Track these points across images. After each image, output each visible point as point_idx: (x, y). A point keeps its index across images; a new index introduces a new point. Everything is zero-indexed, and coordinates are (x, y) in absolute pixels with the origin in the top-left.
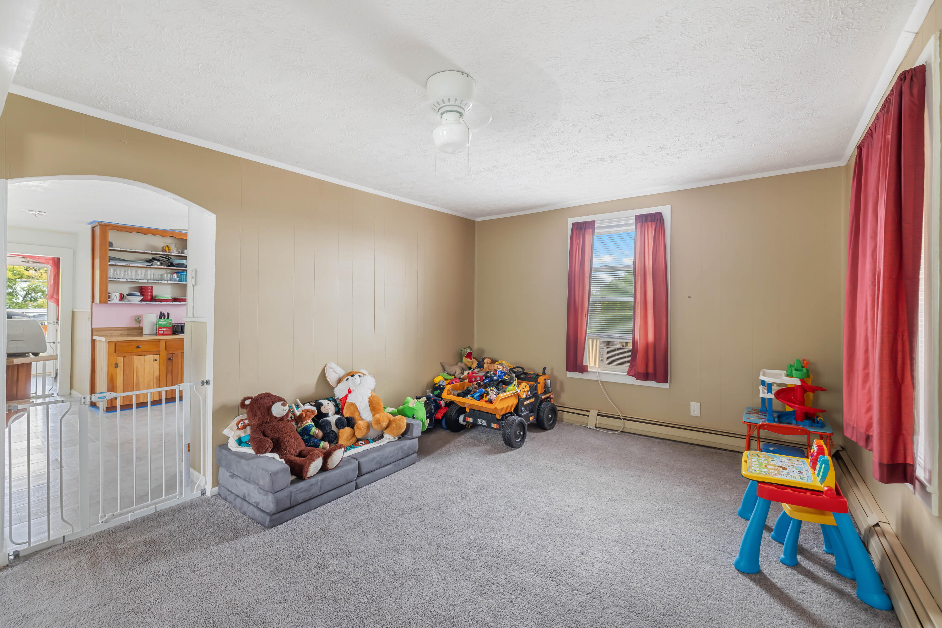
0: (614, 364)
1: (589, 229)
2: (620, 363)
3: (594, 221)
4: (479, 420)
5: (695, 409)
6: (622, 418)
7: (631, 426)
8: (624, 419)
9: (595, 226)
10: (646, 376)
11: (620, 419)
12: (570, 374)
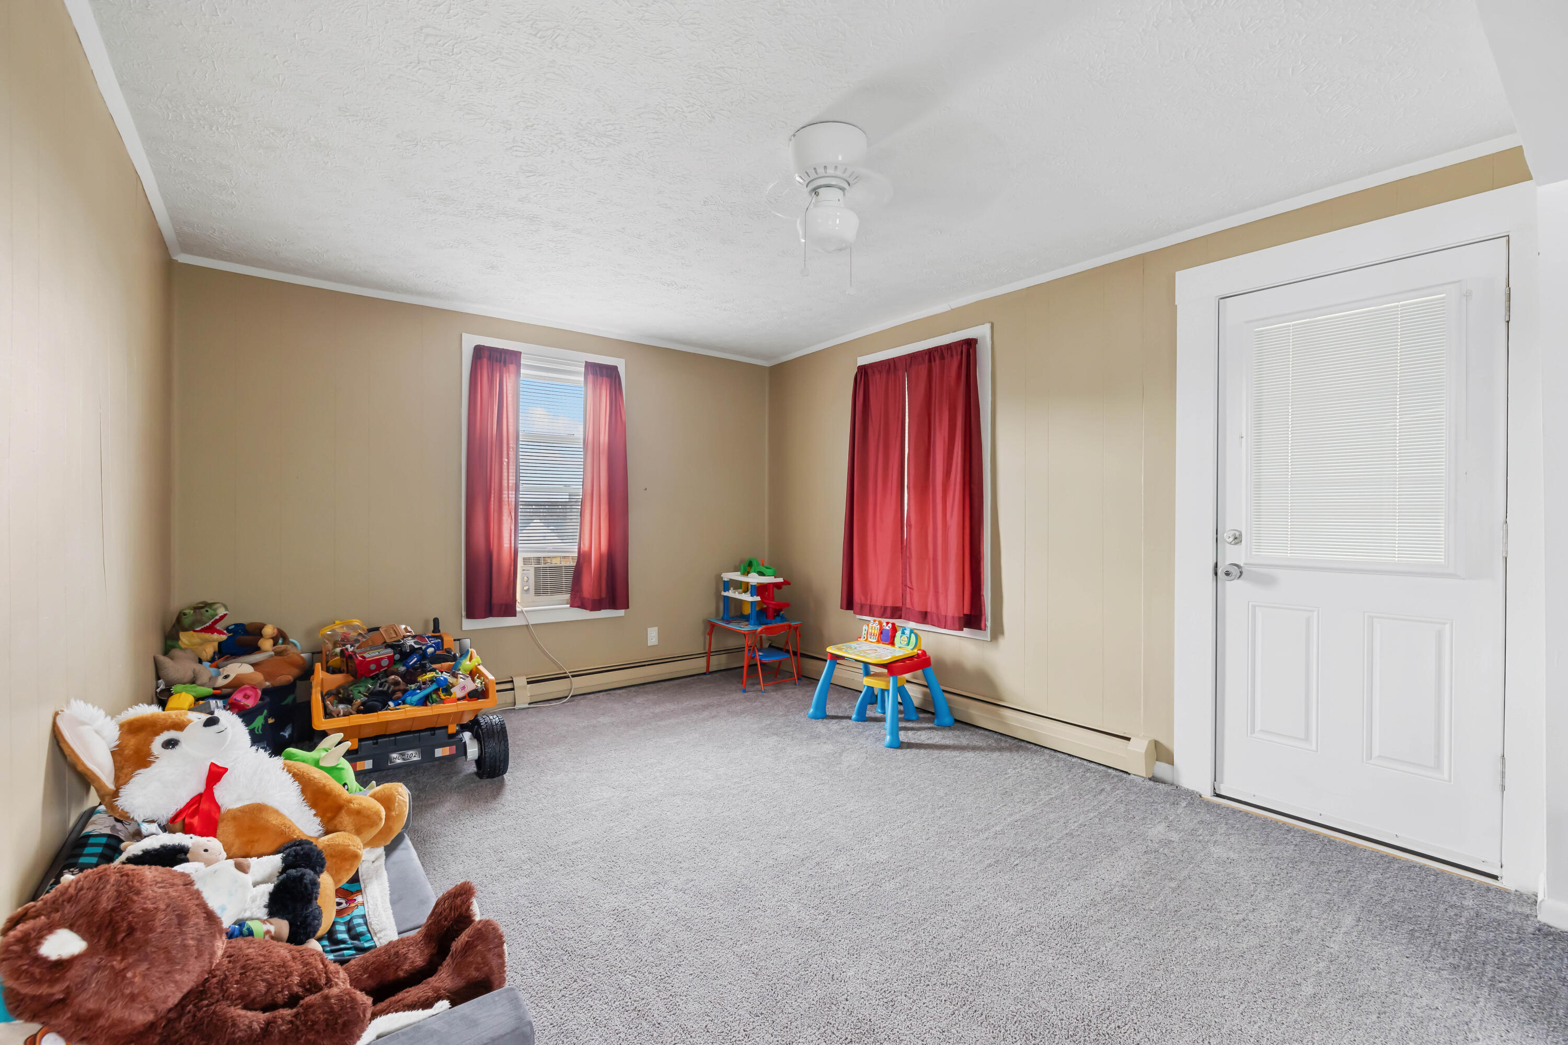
0: (545, 593)
1: (512, 363)
2: (556, 590)
3: (520, 353)
4: (394, 755)
5: (653, 637)
6: (570, 674)
7: (581, 684)
8: (573, 676)
9: (522, 362)
10: (597, 606)
11: (568, 677)
12: (469, 625)
